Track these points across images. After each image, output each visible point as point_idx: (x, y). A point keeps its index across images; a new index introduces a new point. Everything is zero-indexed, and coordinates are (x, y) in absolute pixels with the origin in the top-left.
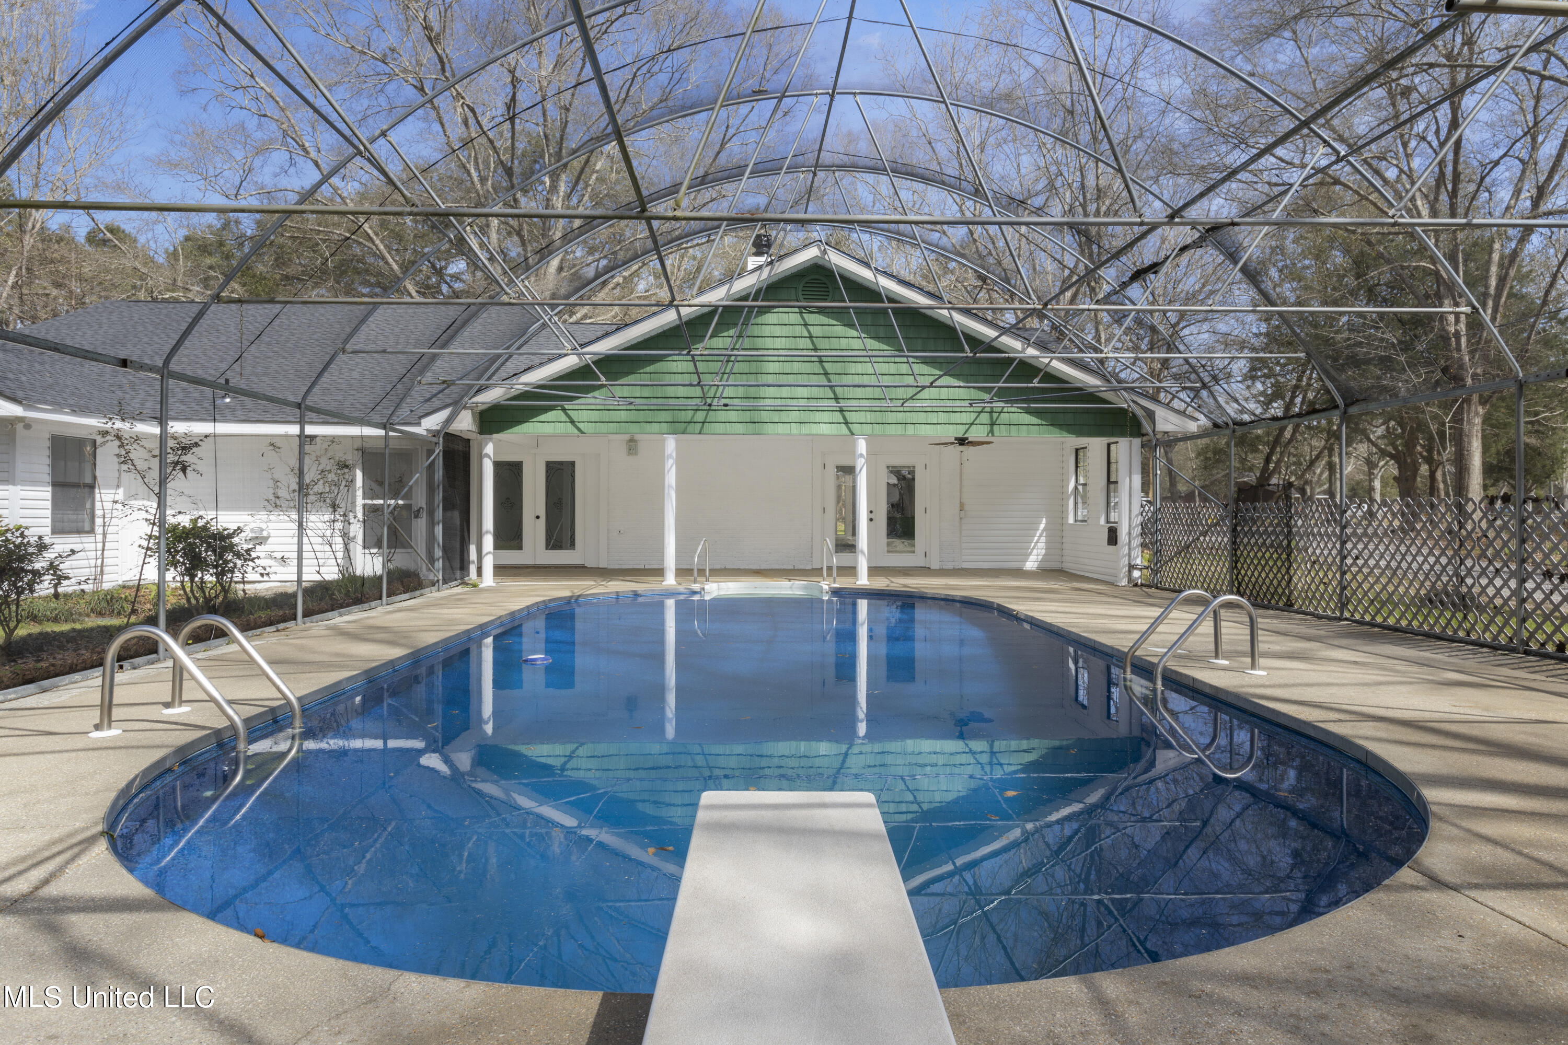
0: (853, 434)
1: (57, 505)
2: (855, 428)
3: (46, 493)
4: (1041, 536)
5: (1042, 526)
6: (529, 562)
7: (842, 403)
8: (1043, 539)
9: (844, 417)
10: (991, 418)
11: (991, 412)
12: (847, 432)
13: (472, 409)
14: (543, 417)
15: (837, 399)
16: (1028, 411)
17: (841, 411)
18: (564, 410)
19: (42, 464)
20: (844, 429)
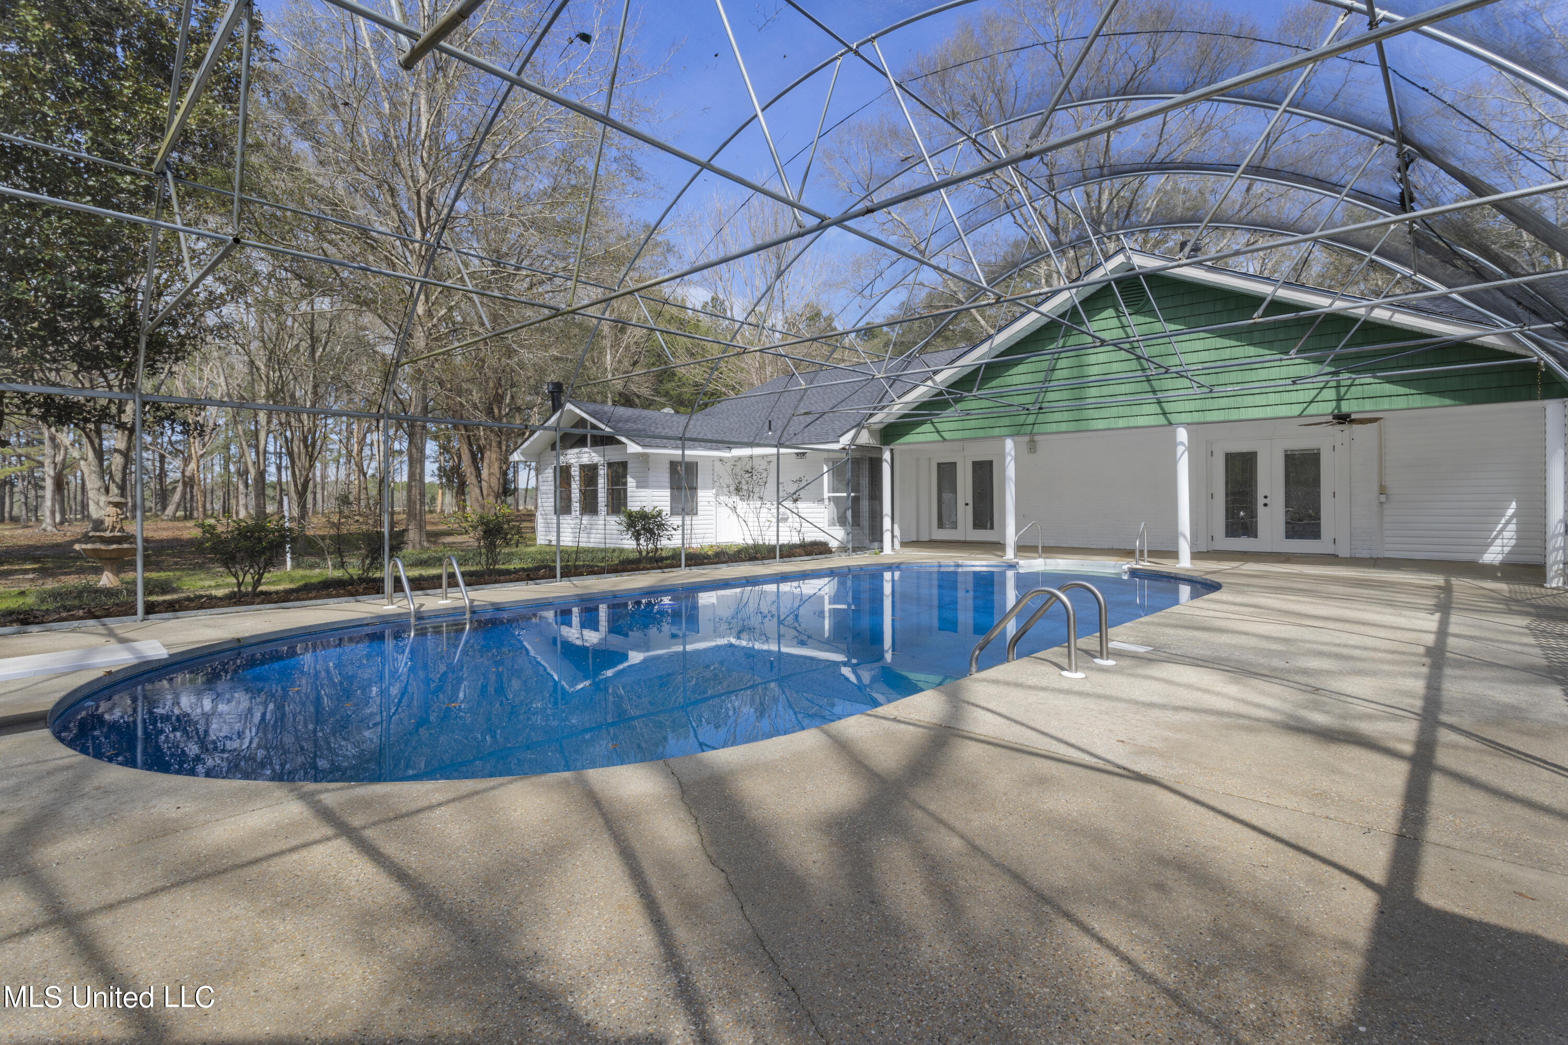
0: (1170, 424)
1: (673, 499)
2: (1174, 418)
3: (667, 493)
4: (1508, 523)
5: (1510, 512)
6: (962, 538)
7: (1159, 395)
8: (1512, 527)
9: (1162, 408)
10: (1338, 393)
11: (1338, 387)
12: (1166, 422)
13: (868, 428)
14: (919, 430)
15: (1154, 392)
16: (1390, 381)
17: (1159, 403)
18: (932, 423)
19: (665, 477)
20: (1161, 420)
